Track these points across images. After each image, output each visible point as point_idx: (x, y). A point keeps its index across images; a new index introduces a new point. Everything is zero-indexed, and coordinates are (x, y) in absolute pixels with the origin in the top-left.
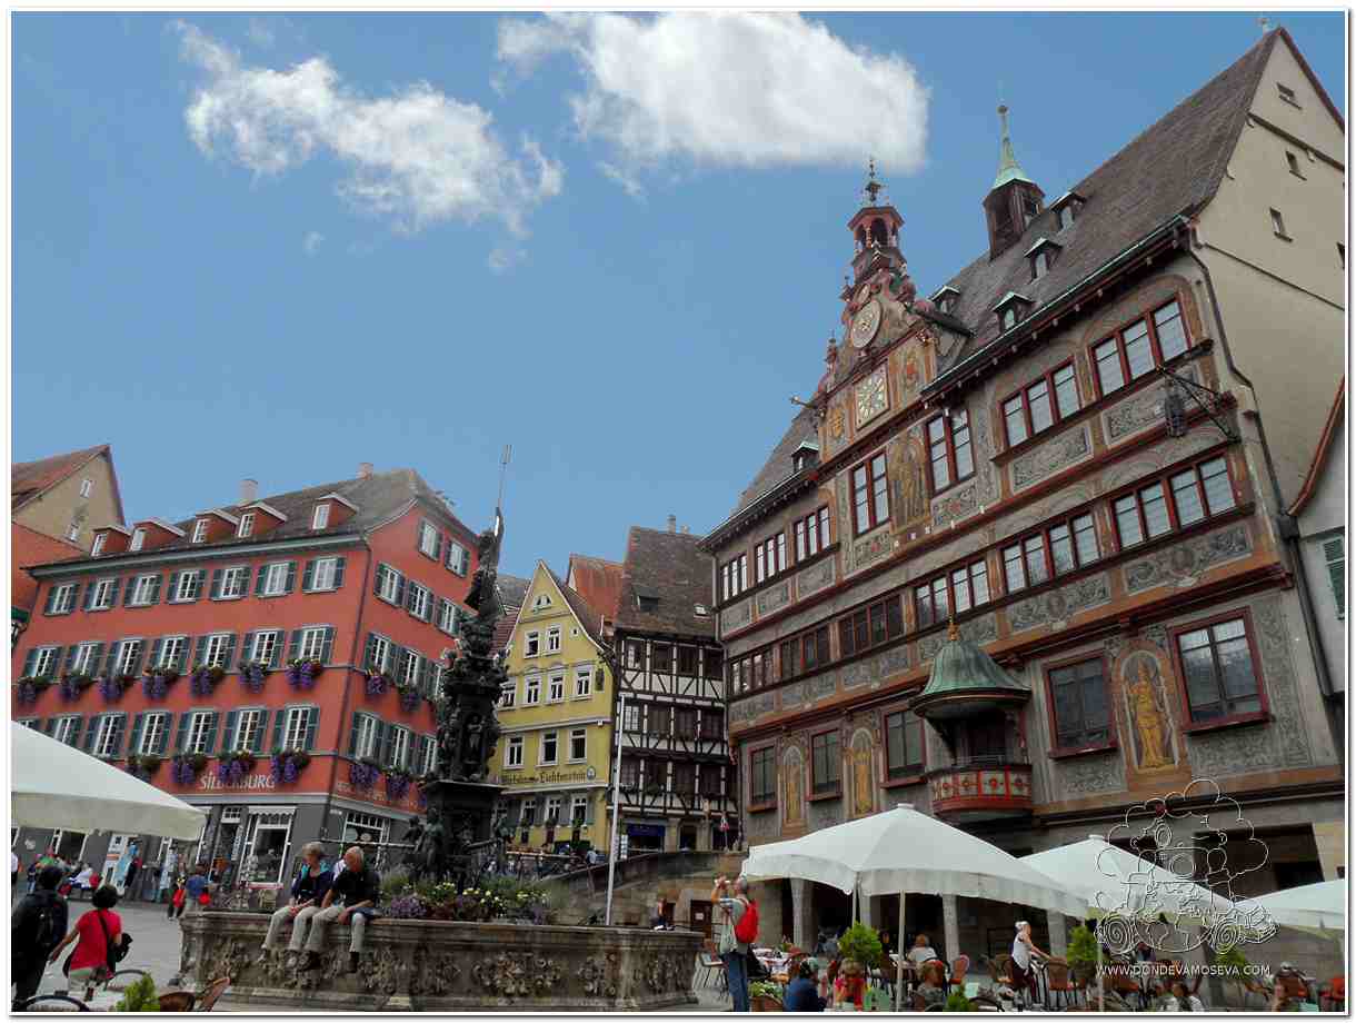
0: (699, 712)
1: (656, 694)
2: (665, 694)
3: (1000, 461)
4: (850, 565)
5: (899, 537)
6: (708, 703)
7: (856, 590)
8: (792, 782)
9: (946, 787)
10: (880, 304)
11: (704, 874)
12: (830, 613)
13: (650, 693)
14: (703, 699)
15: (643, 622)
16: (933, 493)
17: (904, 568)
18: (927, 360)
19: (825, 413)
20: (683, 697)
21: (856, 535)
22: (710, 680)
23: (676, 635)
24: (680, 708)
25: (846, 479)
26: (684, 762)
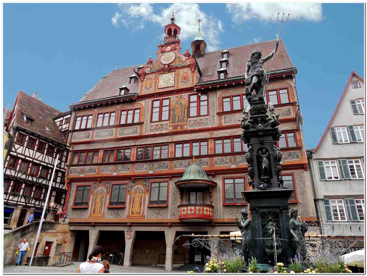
0: (41, 167)
1: (26, 156)
2: (30, 157)
3: (219, 114)
4: (147, 130)
5: (172, 127)
6: (45, 164)
7: (148, 139)
8: (99, 200)
9: (191, 210)
10: (175, 54)
11: (53, 231)
12: (133, 144)
13: (24, 155)
14: (44, 162)
15: (28, 127)
16: (189, 117)
17: (172, 136)
18: (193, 77)
19: (143, 79)
20: (37, 160)
21: (151, 122)
22: (48, 156)
23: (39, 136)
24: (34, 164)
25: (151, 103)
26: (30, 185)
